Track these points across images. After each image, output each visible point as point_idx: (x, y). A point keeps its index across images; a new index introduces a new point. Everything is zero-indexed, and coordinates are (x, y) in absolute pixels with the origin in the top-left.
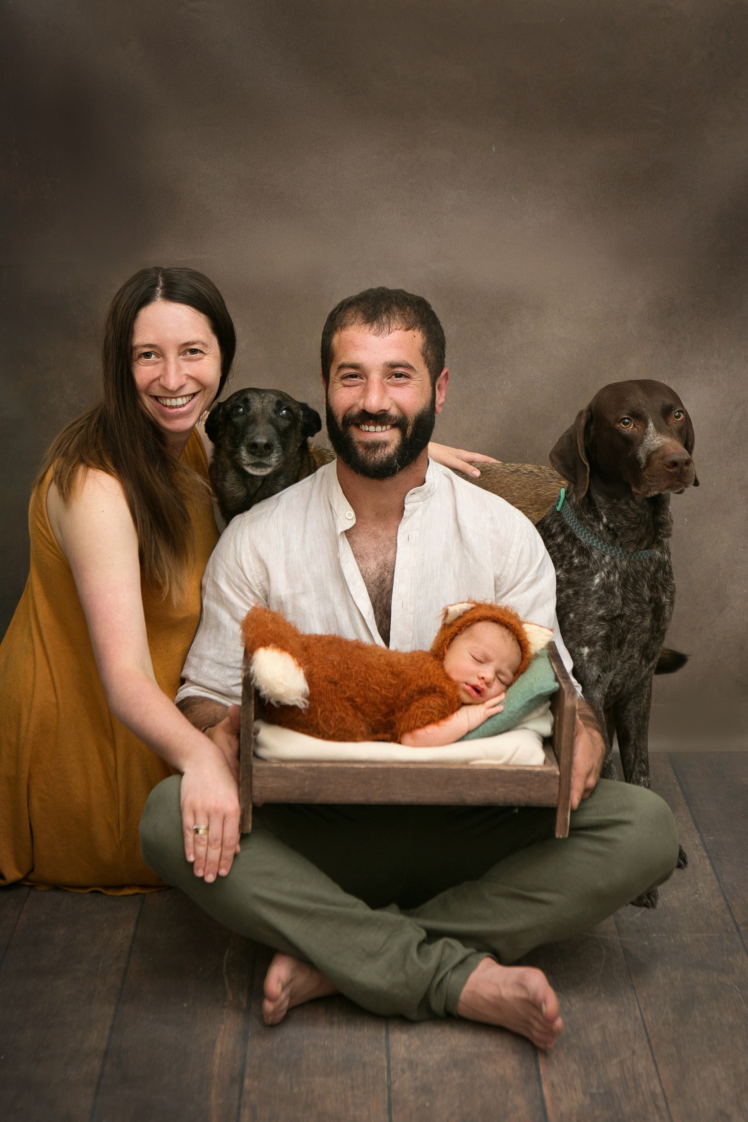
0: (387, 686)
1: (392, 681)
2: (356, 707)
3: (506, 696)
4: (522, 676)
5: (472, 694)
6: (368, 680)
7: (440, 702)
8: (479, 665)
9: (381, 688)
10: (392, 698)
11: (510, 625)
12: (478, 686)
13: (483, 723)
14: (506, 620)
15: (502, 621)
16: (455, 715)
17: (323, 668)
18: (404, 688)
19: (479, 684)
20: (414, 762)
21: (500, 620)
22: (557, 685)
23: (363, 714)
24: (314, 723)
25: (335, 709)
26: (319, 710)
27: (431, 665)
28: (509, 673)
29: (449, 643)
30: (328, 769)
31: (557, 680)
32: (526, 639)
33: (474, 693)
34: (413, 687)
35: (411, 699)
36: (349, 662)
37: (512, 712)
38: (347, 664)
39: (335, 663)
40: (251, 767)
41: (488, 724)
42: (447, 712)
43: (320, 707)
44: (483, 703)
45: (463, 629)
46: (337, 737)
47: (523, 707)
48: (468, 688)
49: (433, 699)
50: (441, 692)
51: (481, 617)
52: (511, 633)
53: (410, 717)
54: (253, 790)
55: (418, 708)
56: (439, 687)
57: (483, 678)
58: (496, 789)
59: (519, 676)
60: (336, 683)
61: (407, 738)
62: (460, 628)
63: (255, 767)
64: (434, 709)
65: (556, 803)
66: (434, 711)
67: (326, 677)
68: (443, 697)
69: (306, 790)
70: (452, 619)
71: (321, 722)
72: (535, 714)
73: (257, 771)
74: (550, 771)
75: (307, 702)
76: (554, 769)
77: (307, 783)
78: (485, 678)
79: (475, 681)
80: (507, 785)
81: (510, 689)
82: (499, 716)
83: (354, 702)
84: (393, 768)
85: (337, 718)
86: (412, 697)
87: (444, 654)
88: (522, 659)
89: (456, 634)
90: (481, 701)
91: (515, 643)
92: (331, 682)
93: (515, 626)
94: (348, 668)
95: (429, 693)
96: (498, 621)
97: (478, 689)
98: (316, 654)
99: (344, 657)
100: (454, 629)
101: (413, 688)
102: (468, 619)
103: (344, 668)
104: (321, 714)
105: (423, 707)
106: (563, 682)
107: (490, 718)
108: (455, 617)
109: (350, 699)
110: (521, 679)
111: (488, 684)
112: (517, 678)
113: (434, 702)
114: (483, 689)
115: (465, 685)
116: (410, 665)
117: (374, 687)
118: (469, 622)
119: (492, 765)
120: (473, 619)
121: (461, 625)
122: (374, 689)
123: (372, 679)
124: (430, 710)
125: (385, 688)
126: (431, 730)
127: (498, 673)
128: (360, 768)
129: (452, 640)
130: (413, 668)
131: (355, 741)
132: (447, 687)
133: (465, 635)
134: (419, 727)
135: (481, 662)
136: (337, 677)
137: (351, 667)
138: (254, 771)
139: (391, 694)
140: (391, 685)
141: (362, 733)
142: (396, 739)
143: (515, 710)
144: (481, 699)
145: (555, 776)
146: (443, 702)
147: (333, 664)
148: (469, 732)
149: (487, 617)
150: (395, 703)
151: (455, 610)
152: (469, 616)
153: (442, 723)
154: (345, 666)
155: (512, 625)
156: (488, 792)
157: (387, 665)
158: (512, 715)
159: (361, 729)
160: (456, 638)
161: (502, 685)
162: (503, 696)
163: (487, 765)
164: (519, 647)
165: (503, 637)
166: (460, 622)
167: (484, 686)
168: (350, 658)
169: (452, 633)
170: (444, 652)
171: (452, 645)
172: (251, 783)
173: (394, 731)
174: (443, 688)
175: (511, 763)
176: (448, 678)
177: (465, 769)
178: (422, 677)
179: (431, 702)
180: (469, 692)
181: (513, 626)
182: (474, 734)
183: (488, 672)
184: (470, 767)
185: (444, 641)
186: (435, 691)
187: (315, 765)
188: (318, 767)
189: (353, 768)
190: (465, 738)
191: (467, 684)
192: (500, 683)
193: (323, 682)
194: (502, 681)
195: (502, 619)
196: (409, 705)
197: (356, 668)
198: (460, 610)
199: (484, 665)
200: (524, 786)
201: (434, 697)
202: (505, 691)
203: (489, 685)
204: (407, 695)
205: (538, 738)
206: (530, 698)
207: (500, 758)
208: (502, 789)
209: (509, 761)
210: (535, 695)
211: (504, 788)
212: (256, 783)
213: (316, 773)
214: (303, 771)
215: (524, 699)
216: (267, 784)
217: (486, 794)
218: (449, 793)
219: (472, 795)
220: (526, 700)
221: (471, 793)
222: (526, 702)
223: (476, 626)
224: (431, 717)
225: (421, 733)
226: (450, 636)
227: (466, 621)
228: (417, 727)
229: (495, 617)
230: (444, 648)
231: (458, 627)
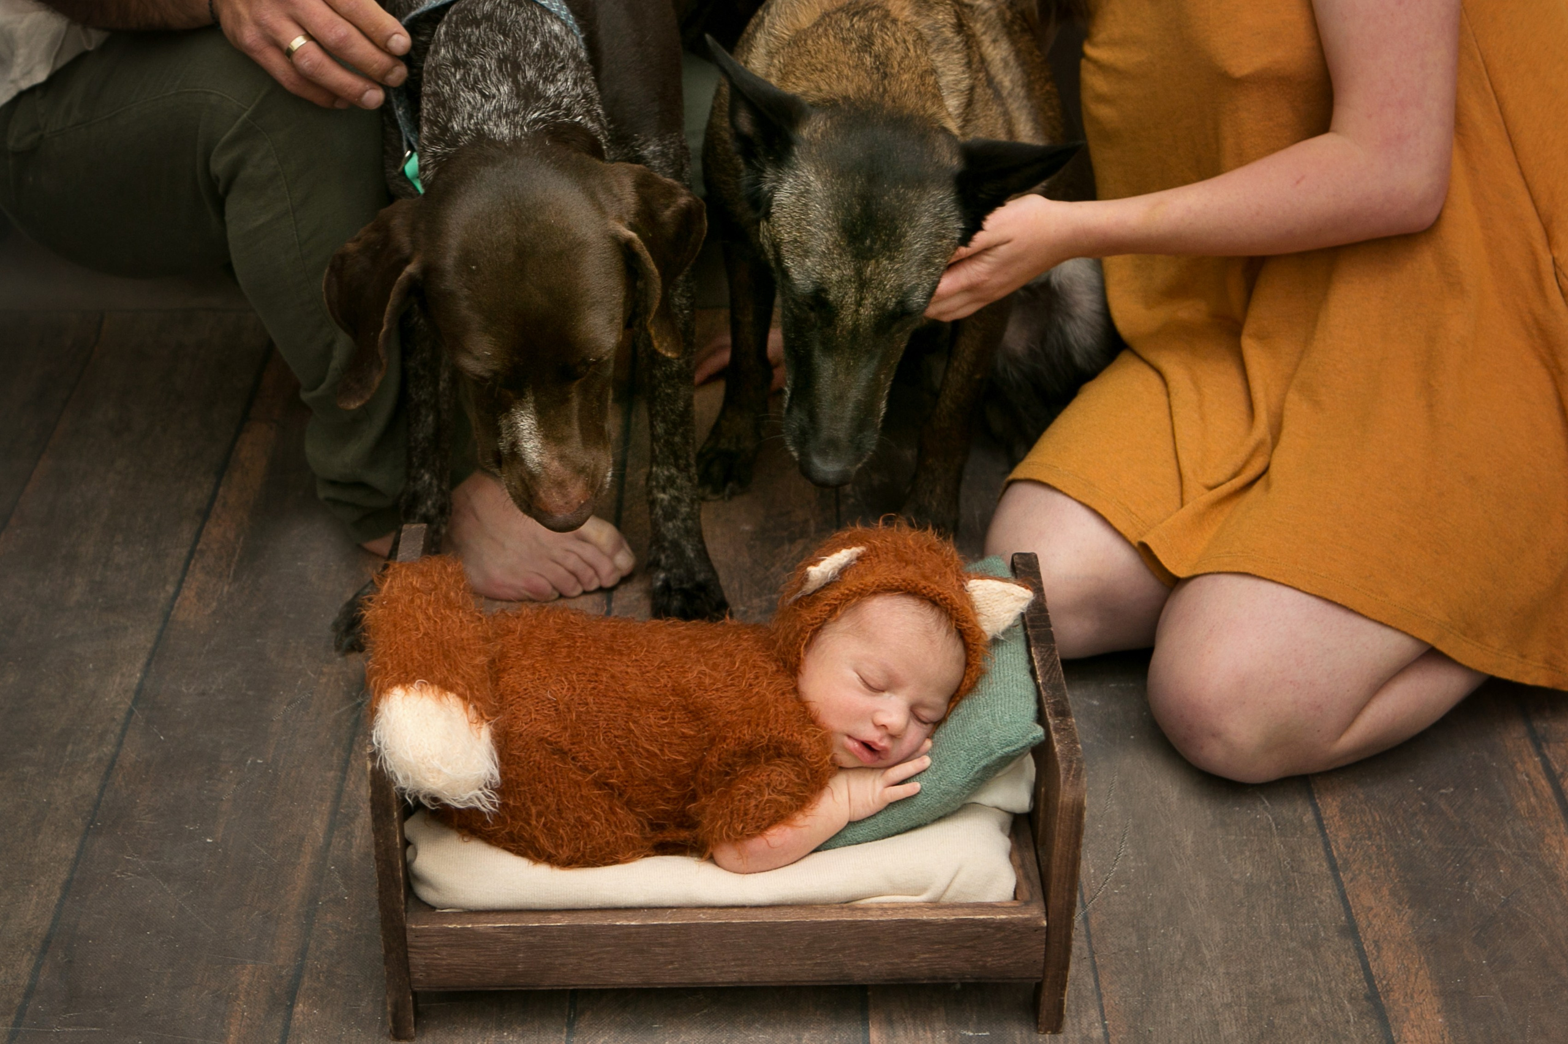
5: (862, 755)
7: (791, 775)
8: (874, 696)
10: (687, 766)
12: (875, 742)
13: (880, 812)
16: (825, 791)
22: (1041, 731)
23: (629, 803)
25: (567, 805)
27: (770, 688)
28: (940, 702)
29: (811, 638)
31: (1041, 719)
33: (865, 754)
35: (729, 771)
36: (591, 699)
38: (587, 704)
39: (561, 706)
40: (404, 928)
42: (807, 793)
44: (882, 771)
45: (839, 611)
47: (971, 781)
48: (852, 742)
49: (778, 770)
50: (793, 753)
51: (878, 585)
52: (944, 617)
53: (732, 813)
54: (412, 970)
55: (747, 790)
56: (788, 741)
57: (885, 725)
58: (914, 956)
59: (960, 700)
61: (727, 854)
62: (833, 608)
63: (416, 927)
64: (783, 793)
65: (1040, 975)
66: (782, 797)
67: (541, 740)
68: (797, 762)
69: (520, 966)
70: (816, 588)
71: (539, 833)
73: (417, 936)
74: (1029, 918)
76: (1036, 913)
77: (521, 955)
78: (889, 725)
79: (867, 732)
80: (936, 947)
81: (940, 734)
83: (607, 786)
85: (572, 823)
86: (735, 766)
88: (967, 666)
89: (825, 620)
90: (879, 768)
92: (553, 751)
93: (952, 599)
94: (589, 714)
95: (769, 758)
96: (916, 592)
97: (876, 747)
98: (518, 688)
99: (578, 690)
100: (819, 609)
101: (732, 745)
102: (850, 590)
103: (580, 714)
105: (758, 791)
108: (822, 584)
109: (598, 783)
113: (781, 774)
114: (884, 749)
115: (846, 736)
118: (853, 597)
119: (905, 907)
120: (863, 590)
124: (774, 794)
126: (778, 836)
127: (915, 706)
129: (816, 632)
131: (617, 861)
133: (843, 625)
134: (752, 835)
135: (880, 689)
136: (564, 740)
138: (410, 937)
142: (702, 850)
144: (880, 763)
145: (1036, 928)
146: (798, 774)
147: (555, 709)
148: (851, 824)
151: (824, 566)
152: (853, 582)
155: (946, 597)
159: (626, 834)
160: (824, 628)
161: (925, 726)
162: (924, 755)
163: (895, 907)
164: (960, 644)
165: (929, 625)
166: (833, 594)
167: (886, 743)
169: (817, 618)
170: (799, 656)
171: (816, 639)
172: (407, 958)
173: (696, 831)
174: (796, 745)
175: (945, 900)
176: (808, 717)
178: (749, 722)
179: (773, 776)
180: (856, 749)
183: (896, 709)
185: (799, 633)
186: (780, 753)
191: (850, 737)
192: (921, 724)
193: (536, 752)
194: (924, 720)
195: (925, 587)
197: (607, 711)
198: (835, 563)
199: (885, 696)
200: (973, 947)
201: (781, 766)
203: (897, 738)
206: (984, 763)
207: (923, 890)
208: (927, 956)
209: (941, 896)
210: (994, 757)
211: (928, 952)
212: (417, 959)
213: (538, 938)
214: (511, 935)
215: (972, 764)
216: (437, 959)
217: (892, 964)
218: (816, 964)
219: (864, 966)
220: (976, 769)
221: (861, 963)
222: (977, 772)
223: (870, 604)
224: (777, 811)
225: (757, 844)
226: (812, 625)
227: (847, 592)
228: (748, 835)
229: (909, 584)
230: (800, 646)
231: (830, 605)
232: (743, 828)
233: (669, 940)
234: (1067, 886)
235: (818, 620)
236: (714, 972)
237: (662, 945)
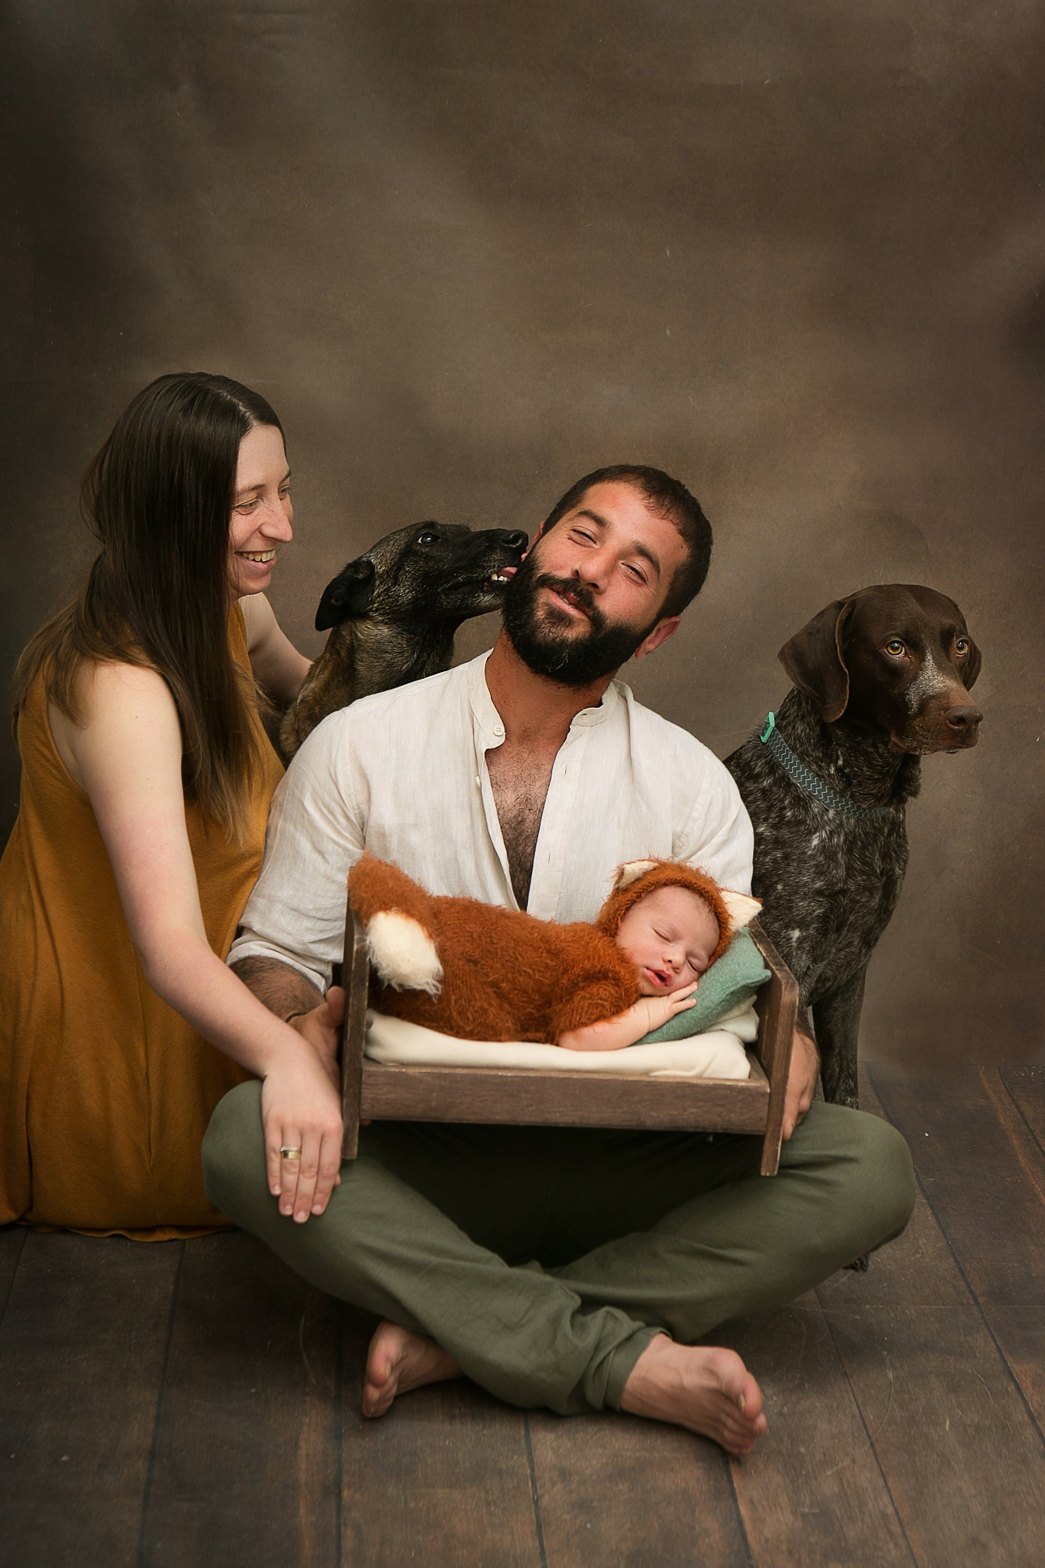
0: (542, 969)
1: (548, 961)
2: (501, 996)
3: (698, 985)
4: (719, 960)
5: (654, 982)
6: (517, 959)
7: (613, 991)
8: (664, 943)
9: (534, 971)
10: (549, 985)
11: (705, 892)
12: (663, 971)
13: (668, 1022)
14: (700, 886)
15: (695, 886)
16: (632, 1009)
17: (458, 941)
18: (565, 971)
19: (665, 970)
20: (578, 1071)
21: (693, 885)
22: (769, 973)
23: (510, 1004)
24: (446, 1015)
25: (475, 996)
26: (453, 998)
27: (600, 942)
28: (704, 955)
29: (625, 914)
30: (463, 1076)
31: (767, 966)
32: (726, 912)
33: (657, 981)
34: (577, 970)
35: (575, 987)
36: (494, 935)
37: (708, 1008)
38: (491, 937)
39: (475, 936)
40: (361, 1071)
41: (673, 1022)
42: (621, 1004)
43: (454, 994)
44: (669, 995)
45: (643, 896)
46: (476, 1035)
47: (723, 1001)
48: (649, 973)
49: (605, 987)
50: (614, 979)
51: (667, 880)
52: (707, 903)
53: (573, 1010)
54: (362, 1101)
55: (583, 998)
56: (612, 971)
57: (670, 961)
58: (685, 1110)
59: (716, 960)
60: (475, 963)
61: (569, 1038)
62: (639, 894)
63: (368, 1071)
64: (606, 1001)
65: (764, 1129)
66: (605, 1003)
67: (463, 953)
68: (617, 985)
69: (433, 1104)
70: (629, 882)
71: (455, 1014)
72: (736, 1012)
73: (369, 1076)
74: (758, 1087)
75: (439, 986)
76: (763, 1084)
77: (435, 1094)
78: (673, 962)
79: (659, 965)
80: (700, 1104)
81: (704, 977)
82: (690, 1011)
83: (499, 988)
84: (550, 1078)
85: (476, 1009)
86: (577, 984)
87: (617, 928)
88: (720, 938)
89: (634, 902)
90: (666, 992)
91: (712, 916)
92: (469, 961)
93: (713, 893)
94: (492, 943)
95: (599, 980)
96: (690, 886)
97: (663, 975)
98: (449, 923)
99: (486, 929)
100: (630, 895)
101: (577, 972)
102: (650, 883)
103: (486, 942)
104: (456, 1003)
105: (590, 998)
106: (777, 969)
107: (677, 1014)
108: (633, 880)
109: (494, 985)
110: (719, 963)
111: (676, 970)
112: (714, 962)
113: (605, 991)
114: (670, 976)
115: (645, 970)
116: (573, 941)
117: (525, 969)
118: (651, 887)
119: (681, 1077)
120: (657, 882)
121: (641, 890)
122: (525, 972)
123: (523, 958)
124: (600, 1002)
125: (539, 971)
126: (601, 1029)
127: (688, 955)
128: (506, 1077)
129: (628, 909)
130: (576, 946)
131: (500, 1041)
132: (622, 972)
133: (645, 904)
134: (585, 1025)
135: (667, 940)
136: (477, 955)
137: (495, 941)
138: (364, 1077)
139: (547, 979)
140: (547, 967)
141: (508, 1029)
142: (552, 1039)
143: (713, 1006)
144: (667, 990)
145: (764, 1094)
146: (617, 992)
147: (472, 936)
148: (649, 1033)
149: (676, 880)
150: (552, 991)
151: (633, 870)
152: (651, 879)
153: (615, 1019)
154: (488, 940)
155: (708, 892)
156: (675, 1113)
157: (541, 940)
158: (708, 1011)
159: (507, 1025)
160: (633, 907)
161: (693, 971)
162: (694, 986)
163: (675, 1077)
164: (716, 921)
165: (698, 907)
166: (639, 886)
167: (670, 972)
168: (494, 930)
169: (628, 901)
170: (617, 925)
171: (627, 916)
172: (360, 1093)
173: (550, 1028)
174: (616, 973)
175: (705, 1075)
176: (623, 959)
177: (646, 1082)
178: (589, 958)
179: (601, 990)
180: (651, 979)
181: (710, 894)
182: (655, 1035)
183: (676, 954)
184: (652, 1079)
185: (617, 910)
186: (606, 978)
187: (447, 1071)
188: (450, 1074)
189: (497, 1076)
190: (644, 1041)
191: (648, 968)
192: (691, 968)
193: (459, 959)
194: (694, 966)
195: (696, 884)
196: (571, 994)
197: (503, 943)
198: (640, 869)
199: (672, 944)
200: (723, 1105)
201: (606, 985)
202: (697, 980)
203: (678, 971)
204: (568, 981)
205: (740, 1044)
206: (732, 989)
207: (691, 1068)
208: (694, 1110)
209: (704, 1072)
210: (739, 986)
211: (695, 1108)
212: (366, 1093)
213: (447, 1082)
214: (429, 1079)
215: (724, 991)
216: (380, 1094)
217: (672, 1115)
218: (623, 1112)
219: (653, 1116)
220: (727, 993)
221: (652, 1113)
222: (727, 995)
223: (661, 891)
224: (601, 1011)
225: (586, 1032)
226: (626, 905)
227: (648, 884)
228: (582, 1024)
229: (686, 880)
230: (618, 920)
231: (637, 893)
232: (580, 1019)
233: (532, 1088)
234: (783, 1064)
235: (629, 902)
236: (558, 1114)
237: (527, 1092)
